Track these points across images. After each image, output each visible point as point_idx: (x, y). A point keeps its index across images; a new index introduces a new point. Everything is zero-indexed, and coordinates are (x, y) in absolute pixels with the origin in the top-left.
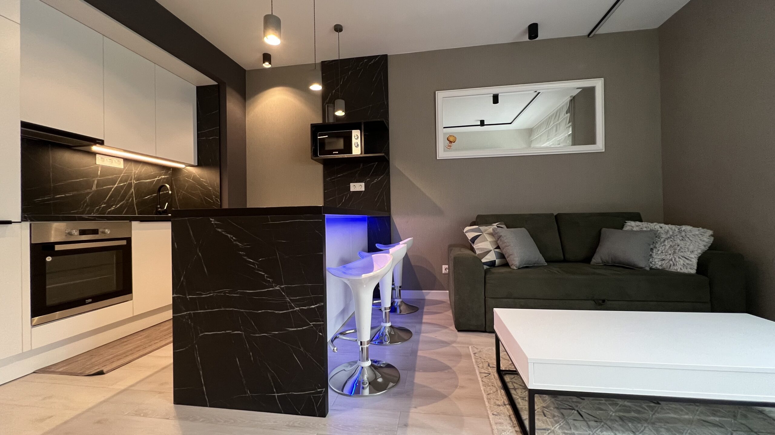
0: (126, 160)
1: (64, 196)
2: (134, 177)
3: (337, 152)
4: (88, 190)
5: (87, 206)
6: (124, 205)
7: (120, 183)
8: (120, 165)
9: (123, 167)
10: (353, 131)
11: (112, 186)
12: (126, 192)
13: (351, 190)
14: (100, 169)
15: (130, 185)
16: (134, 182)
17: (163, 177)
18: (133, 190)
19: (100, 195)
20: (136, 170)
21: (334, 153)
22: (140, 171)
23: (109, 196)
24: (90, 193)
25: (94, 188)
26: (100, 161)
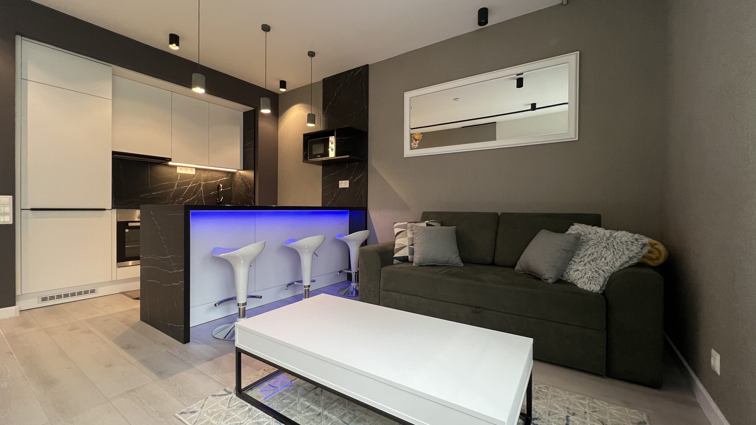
0: (197, 169)
1: (156, 193)
2: (203, 179)
3: (320, 156)
4: (172, 190)
5: (171, 199)
6: (195, 198)
7: (193, 183)
8: (193, 172)
9: (195, 174)
10: (330, 137)
11: (187, 186)
12: (197, 190)
13: (340, 187)
14: (179, 176)
15: (200, 185)
16: (202, 183)
17: (225, 178)
18: (202, 188)
19: (179, 193)
20: (204, 175)
21: (318, 156)
22: (207, 175)
23: (185, 193)
24: (173, 191)
25: (175, 188)
26: (179, 171)
